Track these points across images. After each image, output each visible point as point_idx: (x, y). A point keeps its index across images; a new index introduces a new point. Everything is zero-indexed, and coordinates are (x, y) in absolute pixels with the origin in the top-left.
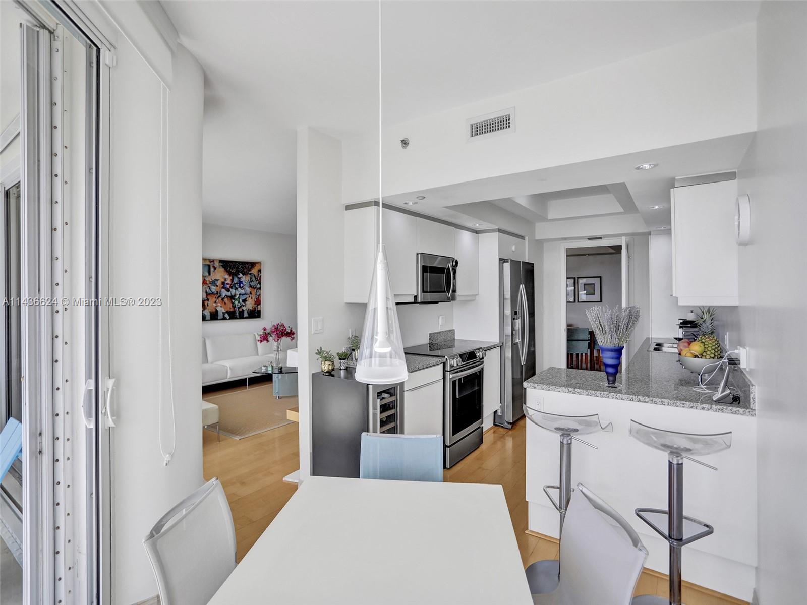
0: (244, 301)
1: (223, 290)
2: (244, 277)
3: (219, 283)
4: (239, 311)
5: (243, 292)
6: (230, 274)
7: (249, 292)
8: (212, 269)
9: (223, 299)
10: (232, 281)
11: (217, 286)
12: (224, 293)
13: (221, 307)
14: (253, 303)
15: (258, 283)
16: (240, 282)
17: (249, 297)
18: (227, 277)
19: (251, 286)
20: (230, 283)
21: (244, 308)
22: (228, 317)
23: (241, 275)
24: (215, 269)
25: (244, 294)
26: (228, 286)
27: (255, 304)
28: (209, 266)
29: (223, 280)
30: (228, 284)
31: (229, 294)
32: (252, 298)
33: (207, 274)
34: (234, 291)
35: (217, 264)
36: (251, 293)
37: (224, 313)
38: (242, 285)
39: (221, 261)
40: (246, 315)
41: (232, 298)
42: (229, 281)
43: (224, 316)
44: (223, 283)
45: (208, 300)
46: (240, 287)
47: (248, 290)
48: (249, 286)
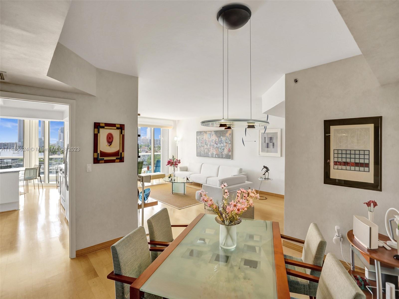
0: (223, 149)
1: (215, 144)
2: (223, 138)
3: (214, 141)
4: (221, 154)
5: (223, 145)
6: (217, 137)
7: (225, 145)
8: (211, 135)
9: (215, 149)
10: (218, 140)
11: (213, 142)
12: (215, 146)
13: (214, 152)
14: (227, 151)
15: (229, 141)
16: (221, 141)
17: (225, 148)
18: (216, 138)
19: (226, 142)
20: (218, 141)
21: (223, 153)
22: (217, 157)
23: (222, 137)
24: (212, 135)
25: (223, 146)
26: (217, 142)
27: (228, 151)
28: (210, 134)
29: (215, 140)
30: (217, 141)
31: (217, 146)
32: (226, 148)
33: (210, 137)
34: (219, 145)
35: (213, 133)
36: (226, 146)
37: (215, 155)
38: (222, 142)
39: (214, 131)
40: (224, 157)
41: (218, 148)
42: (217, 140)
43: (215, 156)
44: (215, 141)
45: (210, 148)
46: (221, 143)
47: (225, 144)
48: (225, 142)
